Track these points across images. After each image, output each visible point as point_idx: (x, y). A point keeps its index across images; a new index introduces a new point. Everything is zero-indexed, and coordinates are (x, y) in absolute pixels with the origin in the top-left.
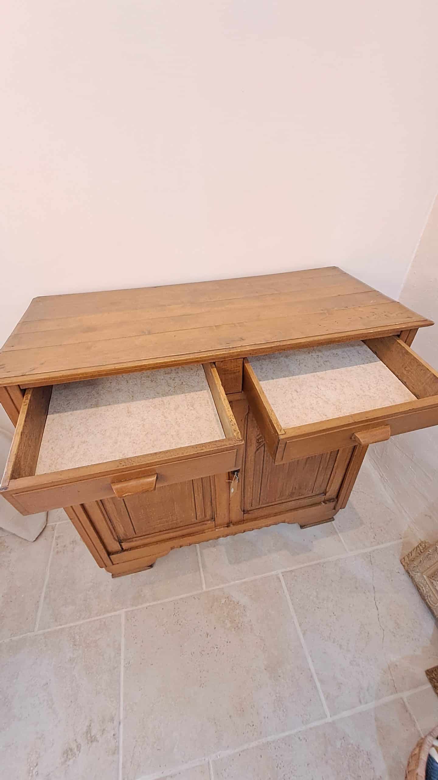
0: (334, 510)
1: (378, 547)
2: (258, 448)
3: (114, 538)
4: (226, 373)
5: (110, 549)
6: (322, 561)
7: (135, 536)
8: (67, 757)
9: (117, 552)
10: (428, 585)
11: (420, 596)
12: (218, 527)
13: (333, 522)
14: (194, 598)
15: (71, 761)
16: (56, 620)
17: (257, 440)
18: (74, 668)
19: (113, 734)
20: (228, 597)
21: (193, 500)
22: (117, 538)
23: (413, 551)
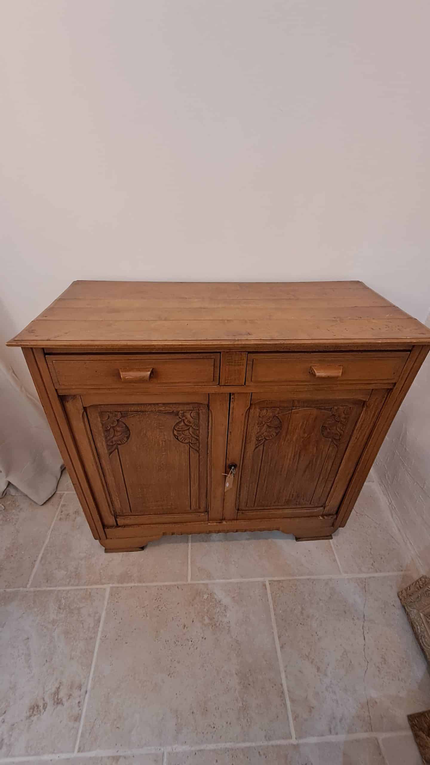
0: (332, 528)
1: (376, 575)
2: (257, 446)
3: (111, 512)
4: (230, 364)
5: (106, 523)
6: (312, 577)
7: (131, 514)
8: (33, 712)
9: (112, 527)
10: (424, 624)
11: (414, 635)
12: (211, 522)
13: (330, 540)
14: (178, 587)
15: (36, 717)
16: (47, 581)
17: (257, 438)
18: (55, 629)
19: (78, 701)
20: (211, 594)
21: (189, 487)
22: (113, 512)
23: (411, 585)
